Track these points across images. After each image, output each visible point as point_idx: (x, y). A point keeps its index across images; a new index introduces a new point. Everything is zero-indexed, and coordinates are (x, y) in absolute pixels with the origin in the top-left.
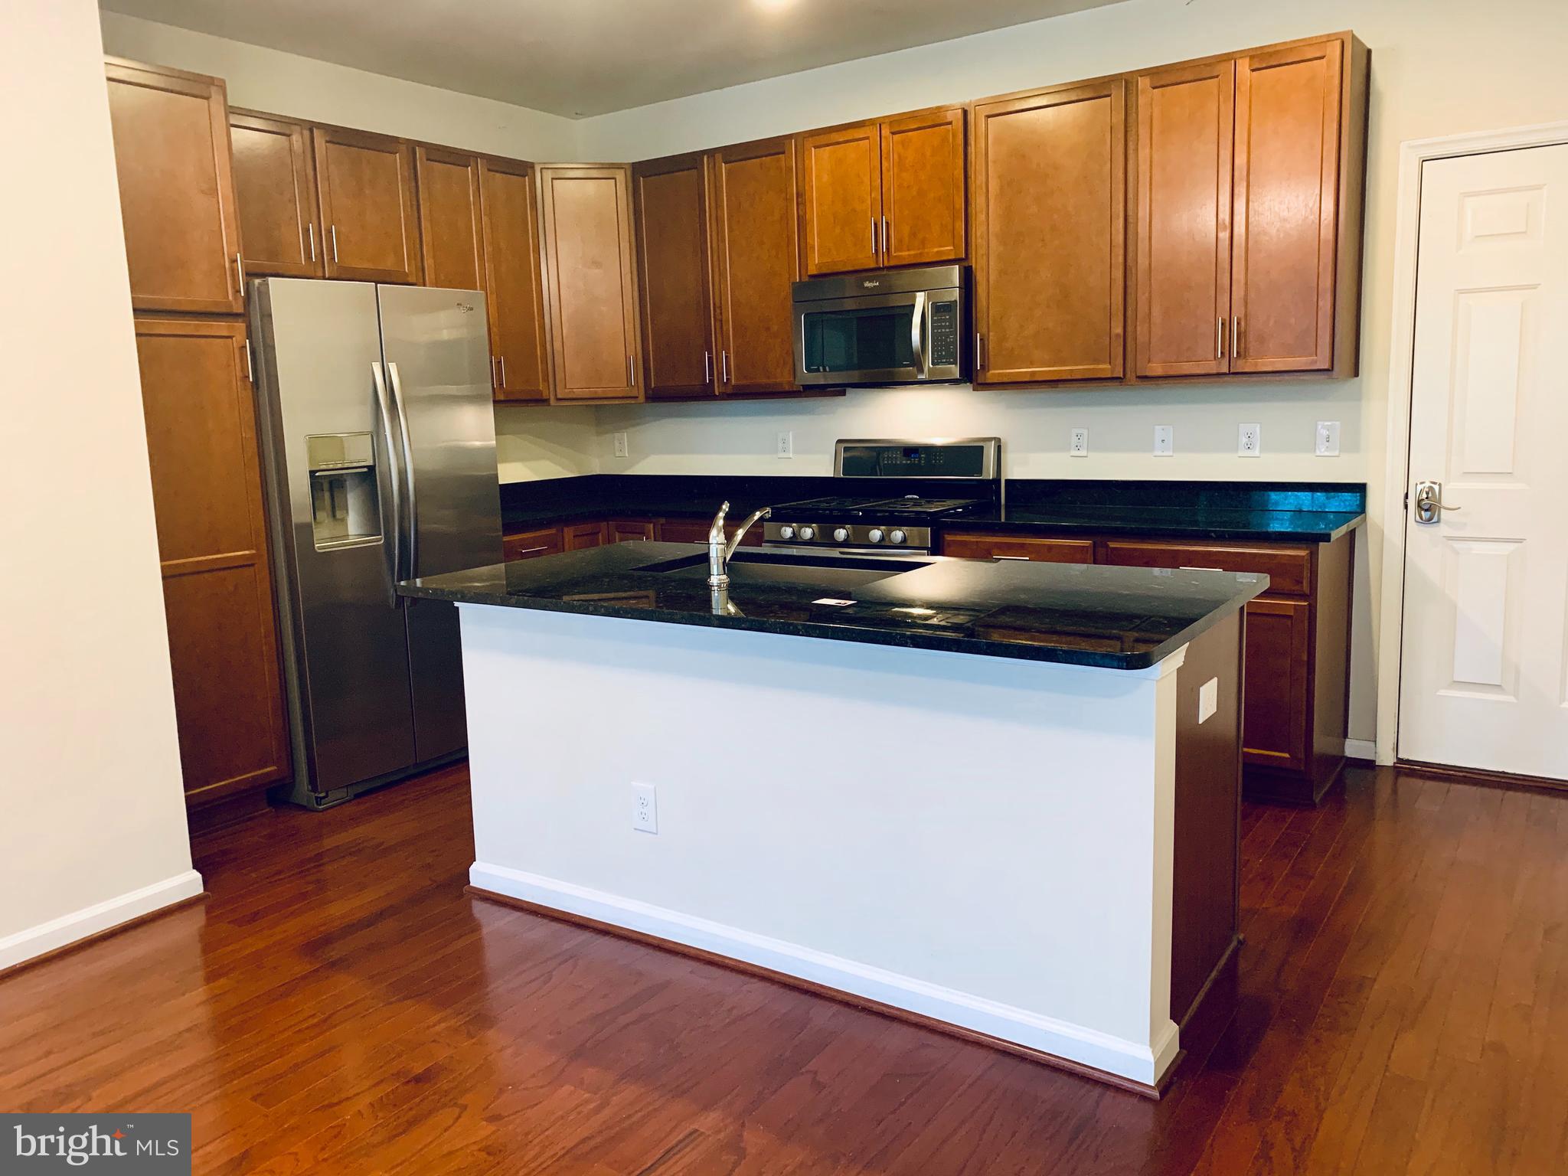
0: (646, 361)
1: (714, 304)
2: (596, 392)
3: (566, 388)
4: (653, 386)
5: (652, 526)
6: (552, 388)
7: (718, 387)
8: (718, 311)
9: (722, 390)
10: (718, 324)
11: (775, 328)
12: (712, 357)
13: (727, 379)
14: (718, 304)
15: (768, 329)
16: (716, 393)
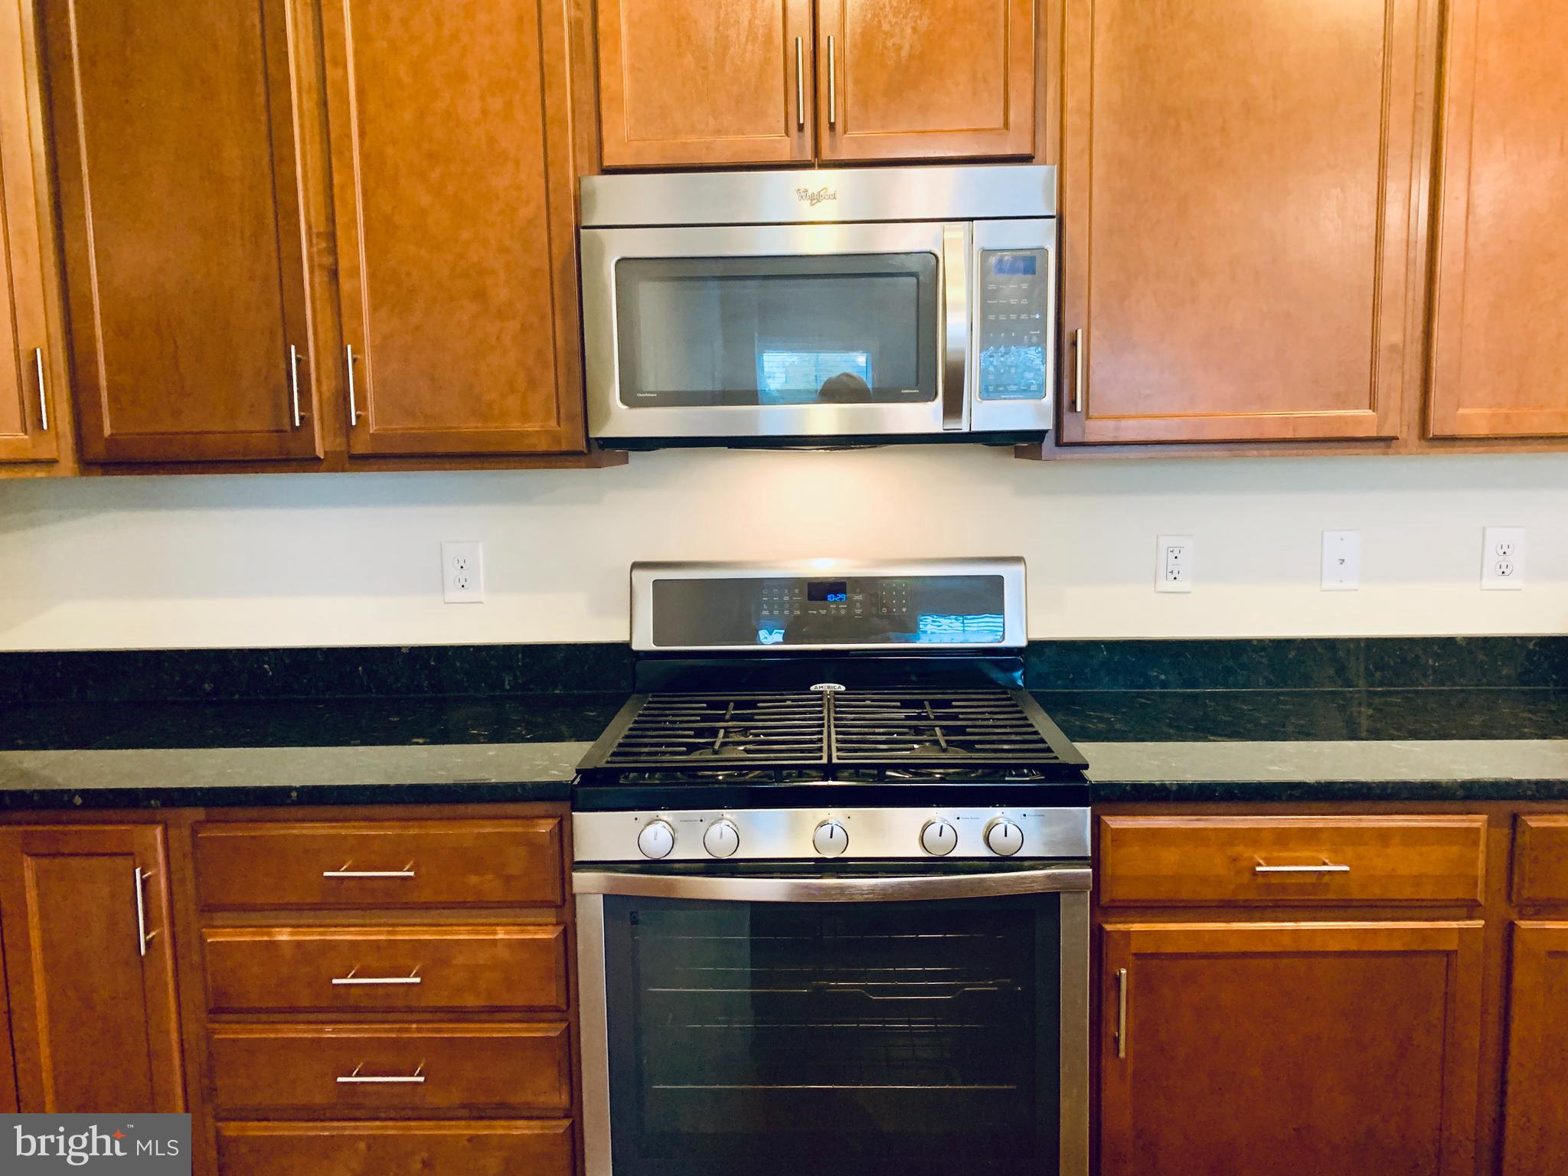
0: (78, 364)
4: (107, 431)
5: (158, 831)
7: (326, 438)
8: (323, 244)
9: (338, 444)
10: (323, 277)
11: (501, 294)
12: (307, 362)
13: (358, 418)
15: (480, 295)
16: (317, 454)
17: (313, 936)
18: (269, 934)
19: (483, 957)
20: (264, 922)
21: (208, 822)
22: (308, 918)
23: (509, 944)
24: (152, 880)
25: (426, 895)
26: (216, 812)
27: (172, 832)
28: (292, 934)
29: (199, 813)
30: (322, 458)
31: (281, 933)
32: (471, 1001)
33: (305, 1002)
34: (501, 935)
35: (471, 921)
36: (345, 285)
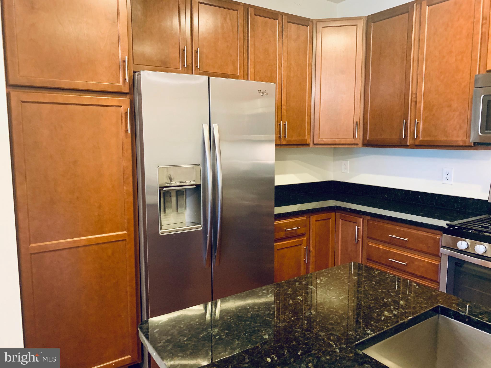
0: (365, 124)
1: (412, 92)
2: (335, 141)
3: (319, 138)
4: (368, 138)
5: (362, 219)
6: (312, 139)
7: (410, 141)
8: (414, 96)
9: (412, 142)
10: (413, 103)
12: (408, 123)
13: (417, 136)
14: (414, 92)
16: (408, 144)
17: (386, 249)
18: (379, 246)
19: (421, 264)
20: (379, 243)
21: (371, 220)
22: (387, 245)
23: (427, 262)
24: (359, 229)
25: (410, 246)
26: (372, 218)
27: (364, 220)
28: (383, 247)
29: (369, 218)
30: (409, 145)
31: (381, 246)
32: (418, 273)
33: (384, 263)
34: (426, 260)
35: (420, 255)
36: (418, 105)
